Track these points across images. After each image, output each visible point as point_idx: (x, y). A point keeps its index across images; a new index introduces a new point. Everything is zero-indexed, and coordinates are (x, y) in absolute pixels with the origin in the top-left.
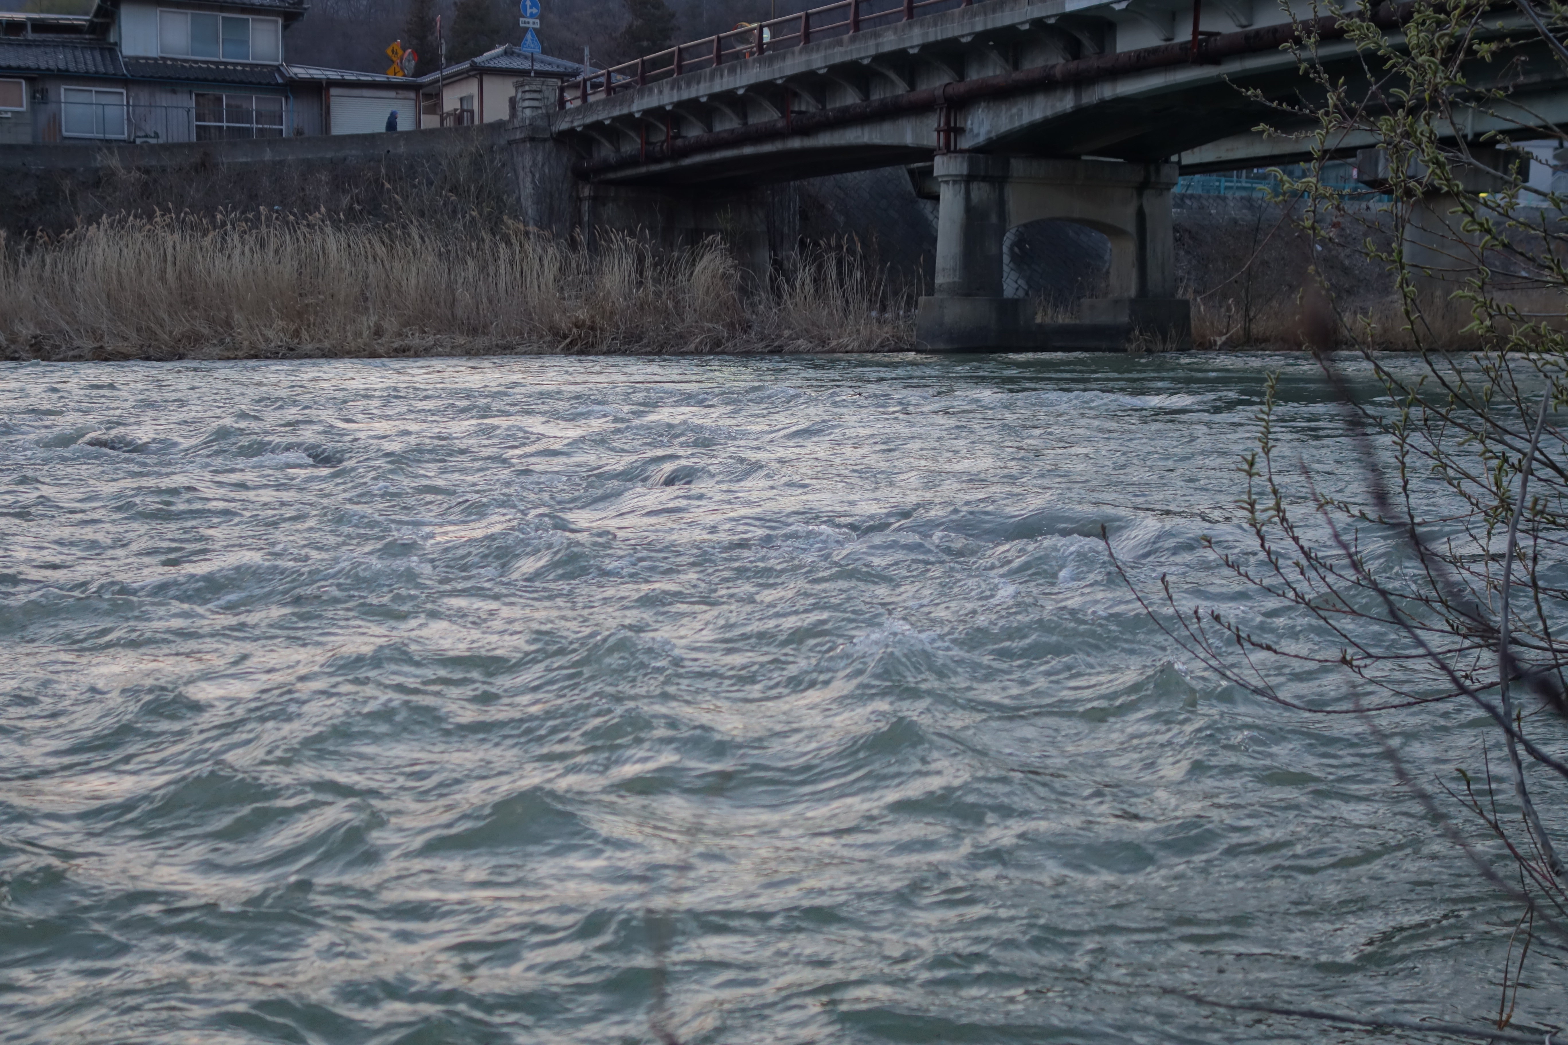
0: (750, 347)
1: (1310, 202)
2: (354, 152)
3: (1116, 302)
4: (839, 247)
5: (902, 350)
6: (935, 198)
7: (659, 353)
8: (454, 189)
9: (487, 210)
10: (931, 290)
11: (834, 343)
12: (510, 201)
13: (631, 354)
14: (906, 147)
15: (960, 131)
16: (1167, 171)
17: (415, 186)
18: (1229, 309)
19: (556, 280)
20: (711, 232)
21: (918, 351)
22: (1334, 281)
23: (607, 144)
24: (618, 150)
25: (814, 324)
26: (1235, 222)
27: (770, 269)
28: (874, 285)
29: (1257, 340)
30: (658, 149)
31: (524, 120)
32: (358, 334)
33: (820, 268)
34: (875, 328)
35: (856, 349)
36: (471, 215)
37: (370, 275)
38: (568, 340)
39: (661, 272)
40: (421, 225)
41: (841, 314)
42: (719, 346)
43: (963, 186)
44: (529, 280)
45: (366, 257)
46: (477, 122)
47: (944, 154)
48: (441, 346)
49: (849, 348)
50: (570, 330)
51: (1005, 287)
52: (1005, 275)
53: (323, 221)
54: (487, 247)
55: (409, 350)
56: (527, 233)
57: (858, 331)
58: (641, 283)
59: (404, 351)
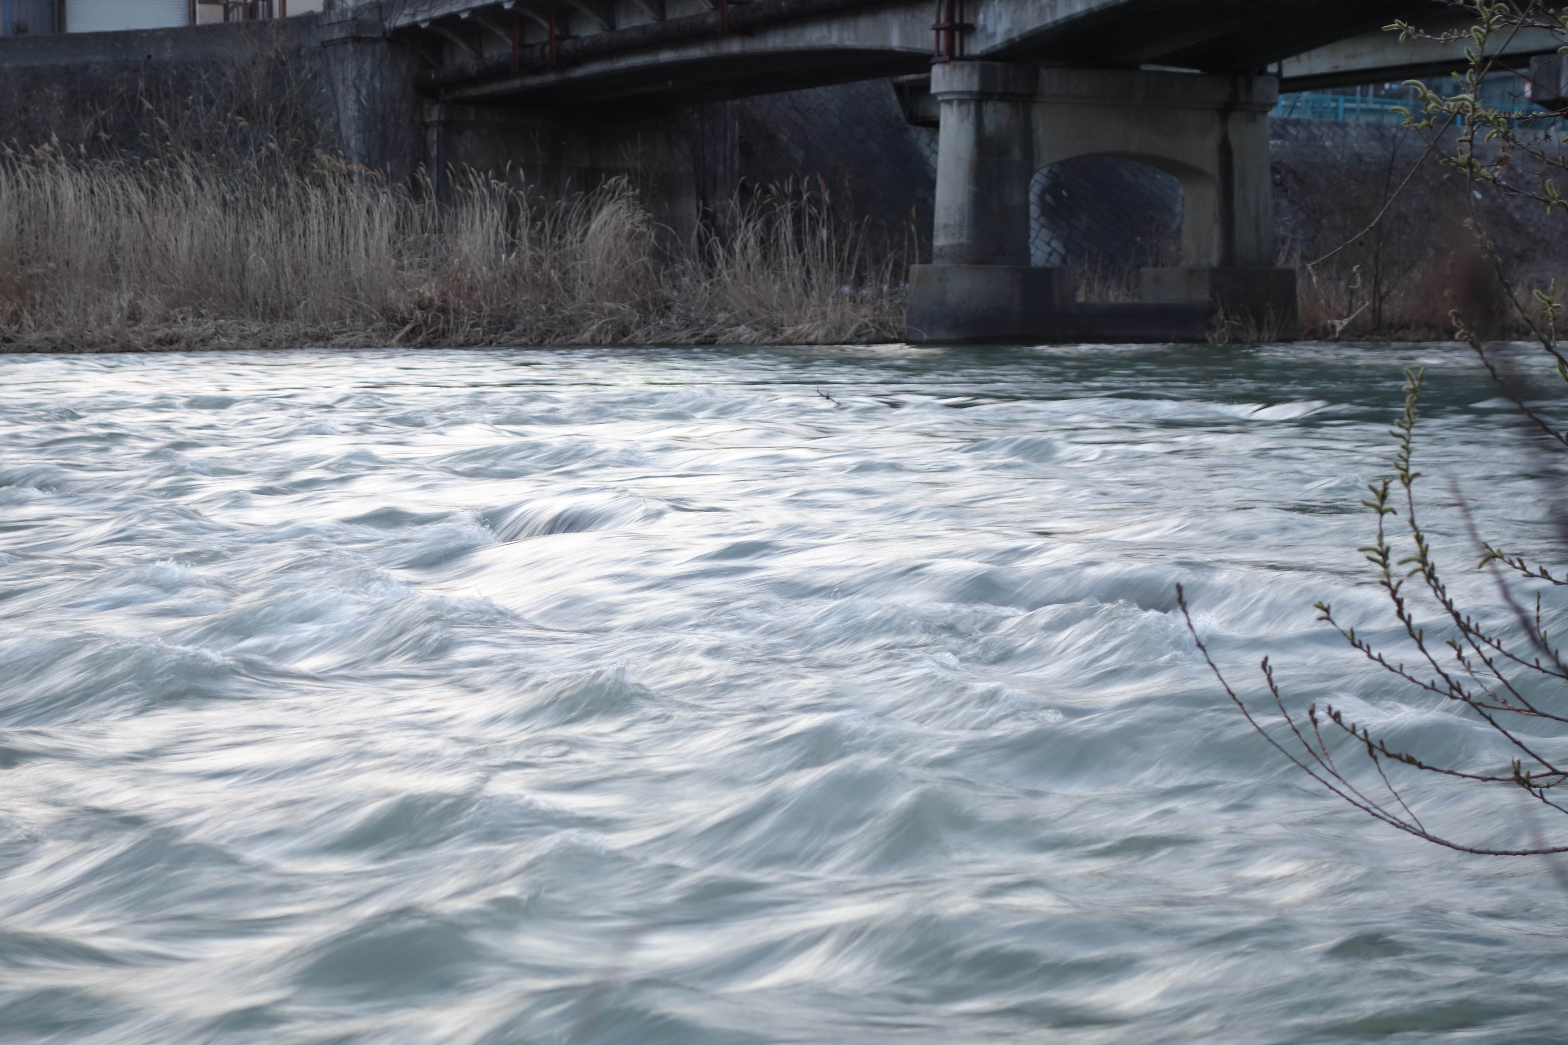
0: (669, 338)
1: (1465, 129)
2: (99, 57)
3: (1191, 272)
4: (797, 194)
5: (886, 341)
6: (934, 125)
8: (245, 111)
9: (291, 141)
10: (927, 256)
11: (789, 331)
12: (325, 127)
13: (500, 346)
14: (892, 52)
15: (968, 30)
16: (1262, 86)
17: (187, 107)
18: (1351, 279)
19: (392, 242)
20: (614, 172)
21: (909, 343)
22: (1500, 243)
23: (464, 47)
24: (480, 55)
25: (760, 304)
26: (1359, 158)
27: (697, 224)
28: (846, 248)
29: (1391, 326)
30: (537, 53)
31: (344, 12)
32: (105, 318)
33: (769, 224)
34: (848, 310)
35: (821, 339)
36: (268, 148)
37: (123, 233)
38: (408, 327)
39: (542, 230)
40: (195, 161)
41: (800, 290)
42: (625, 335)
43: (972, 107)
44: (352, 241)
45: (117, 209)
46: (276, 15)
47: (944, 63)
48: (224, 336)
49: (812, 338)
50: (412, 313)
51: (1033, 250)
52: (1033, 234)
53: (54, 156)
54: (291, 194)
55: (178, 341)
56: (349, 175)
57: (823, 313)
58: (513, 244)
59: (171, 343)
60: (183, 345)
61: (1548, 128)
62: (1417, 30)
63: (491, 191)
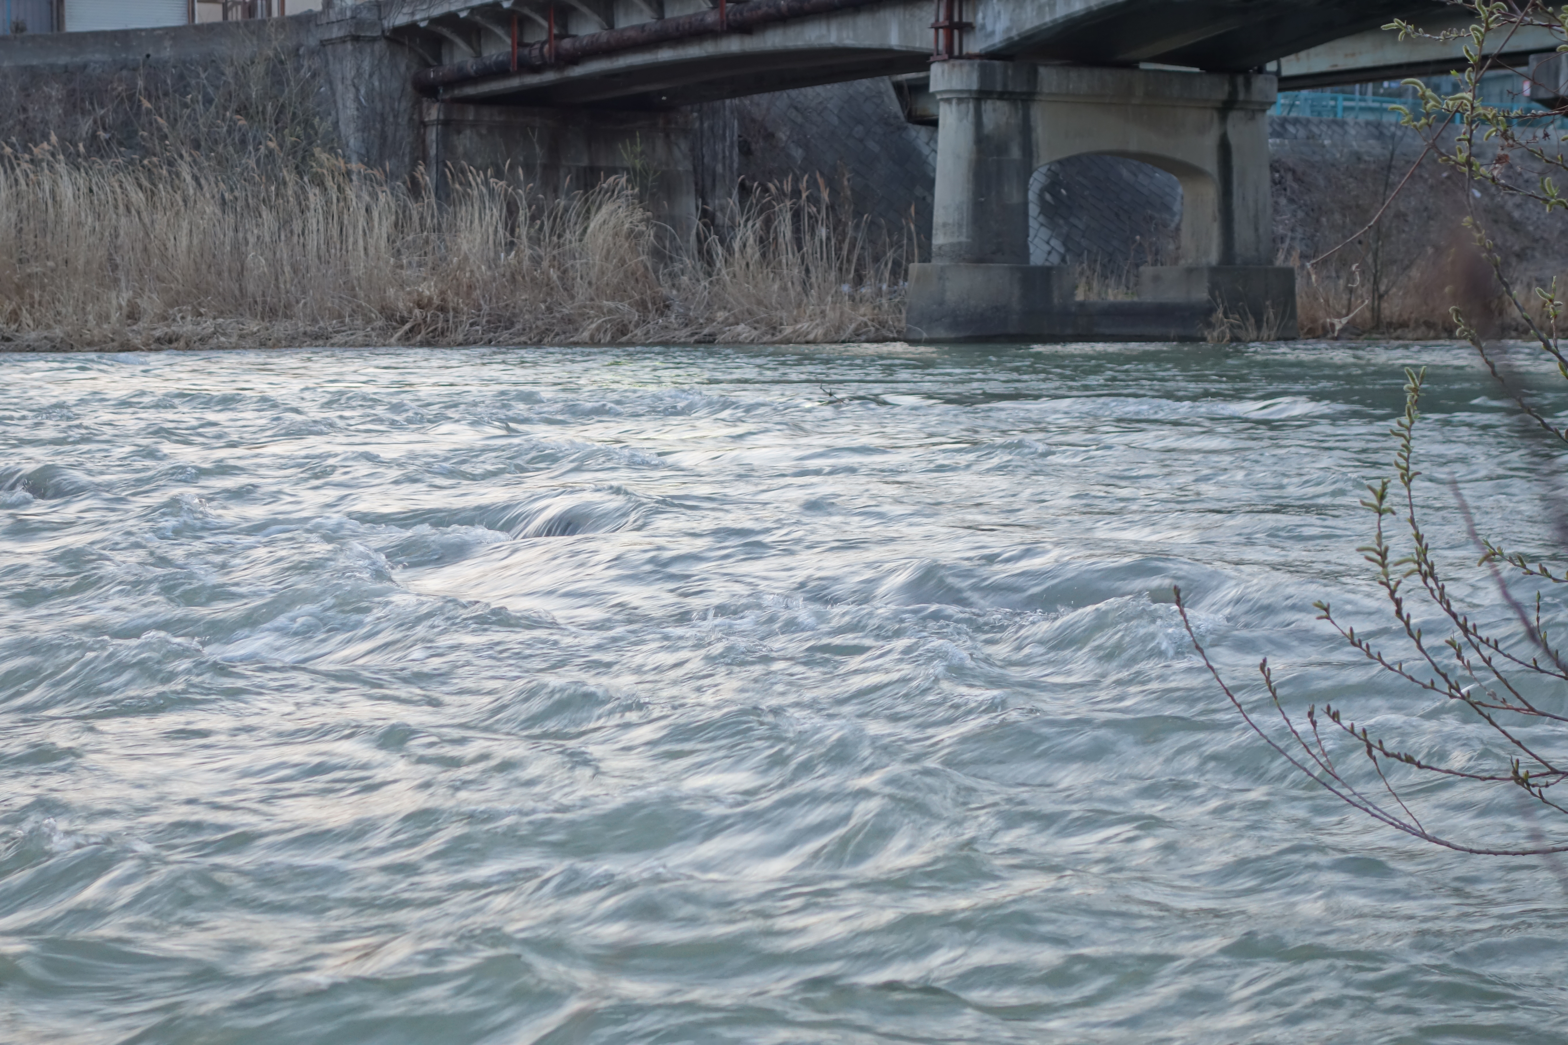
0: (668, 336)
1: (1464, 128)
2: (98, 56)
3: (1190, 271)
4: (796, 193)
5: (884, 340)
6: (932, 123)
7: (538, 344)
8: (244, 109)
9: (290, 140)
10: (926, 254)
11: (788, 330)
12: (323, 126)
14: (890, 51)
15: (967, 28)
16: (1262, 86)
17: (186, 106)
18: (1351, 278)
19: (391, 240)
20: (612, 171)
21: (909, 341)
22: (1499, 241)
23: (463, 45)
24: (478, 54)
25: (759, 303)
26: (1358, 157)
27: (696, 223)
28: (846, 247)
29: (1390, 325)
30: (535, 53)
31: (343, 10)
32: (103, 317)
33: (768, 223)
34: (847, 309)
35: (820, 338)
36: (267, 147)
37: (122, 233)
38: (407, 326)
39: (541, 228)
40: (195, 161)
41: (799, 288)
42: (624, 334)
43: (971, 106)
44: (351, 240)
45: (116, 207)
46: (275, 14)
47: (944, 61)
48: (224, 334)
49: (811, 337)
50: (410, 312)
51: (1032, 249)
52: (1032, 232)
53: (53, 155)
54: (290, 192)
55: (177, 340)
56: (348, 173)
57: (823, 312)
58: (512, 244)
59: (170, 341)
60: (182, 343)
61: (1547, 125)
62: (1416, 30)
63: (491, 192)
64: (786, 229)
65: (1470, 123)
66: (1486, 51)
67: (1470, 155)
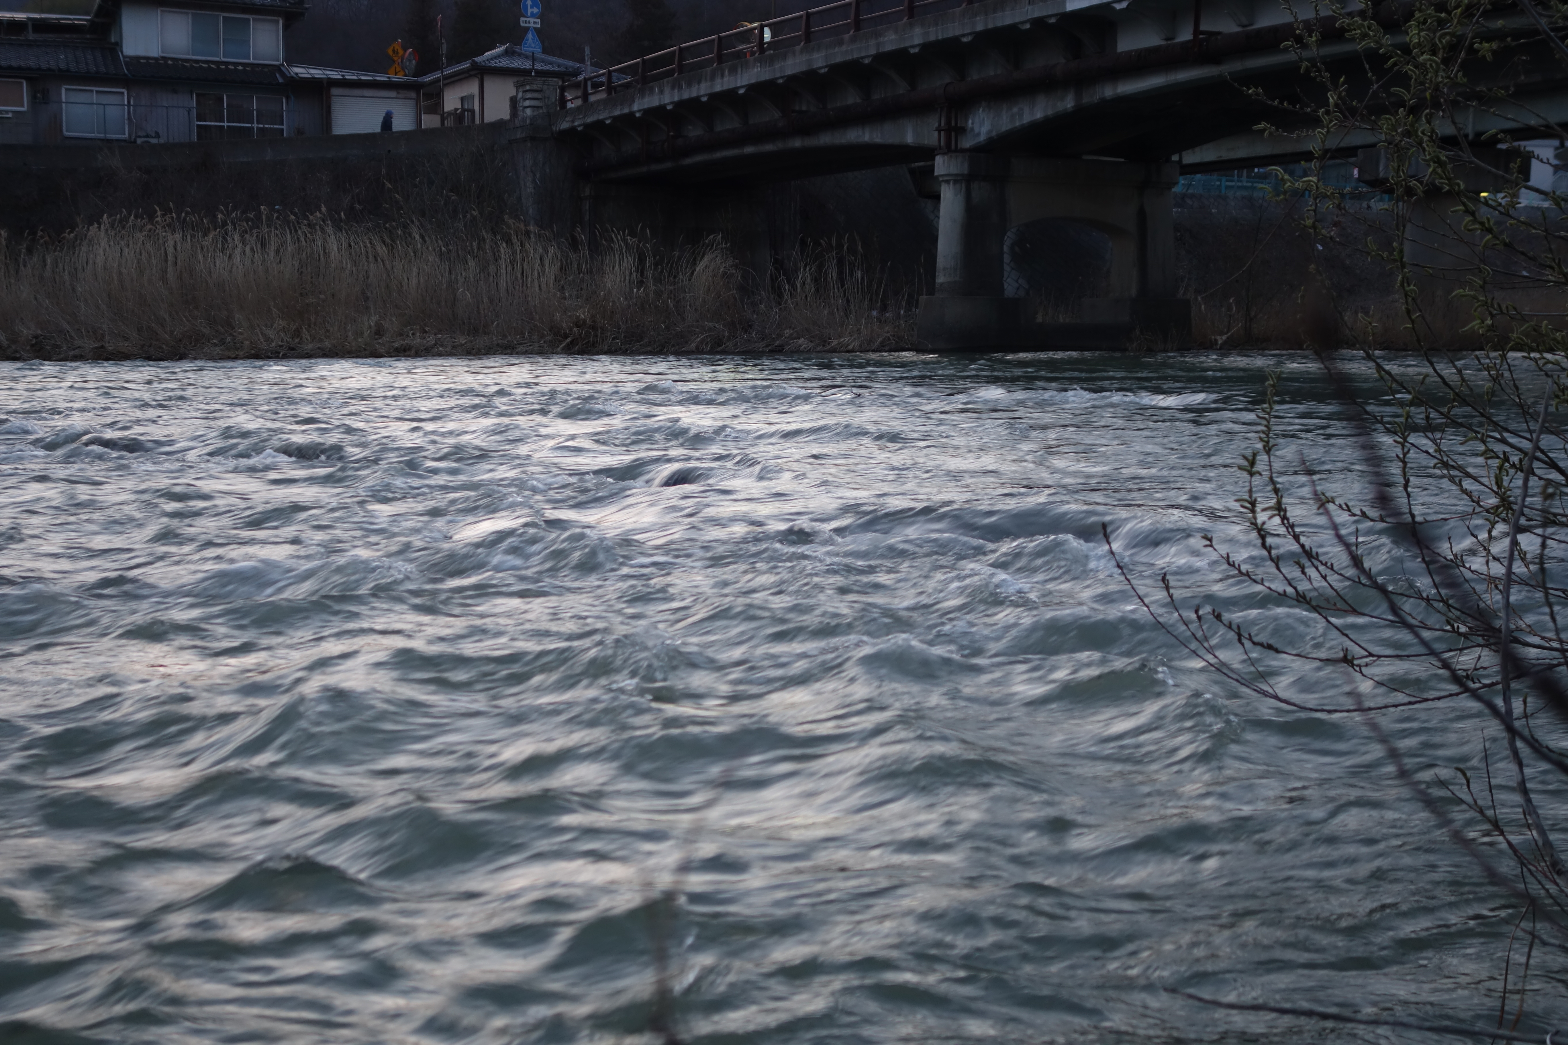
0: (751, 346)
1: (1311, 201)
2: (354, 152)
3: (1117, 301)
4: (840, 246)
5: (902, 350)
6: (937, 198)
7: (660, 353)
8: (454, 189)
9: (487, 210)
10: (931, 290)
11: (834, 343)
12: (511, 200)
13: (633, 353)
14: (907, 146)
15: (961, 130)
16: (1168, 170)
17: (415, 186)
18: (1229, 308)
19: (557, 280)
20: (711, 231)
21: (918, 350)
22: (1335, 280)
23: (608, 144)
24: (619, 149)
25: (814, 323)
26: (1236, 221)
27: (771, 268)
28: (875, 284)
29: (1256, 340)
30: (658, 148)
31: (524, 120)
32: (359, 334)
33: (820, 267)
34: (876, 328)
35: (857, 348)
36: (472, 215)
37: (371, 275)
38: (569, 340)
39: (662, 272)
40: (421, 224)
41: (842, 314)
42: (720, 346)
43: (963, 185)
44: (529, 280)
45: (367, 257)
46: (477, 122)
47: (944, 154)
48: (442, 346)
49: (851, 347)
50: (571, 330)
51: (1006, 286)
52: (1006, 274)
53: (324, 221)
54: (488, 247)
55: (410, 349)
56: (528, 233)
57: (859, 330)
58: (642, 282)
59: (405, 351)
60: (413, 352)
61: (1370, 200)
62: (1277, 129)
63: (627, 244)
64: (833, 274)
65: (1315, 199)
66: (1327, 147)
67: (1316, 221)
